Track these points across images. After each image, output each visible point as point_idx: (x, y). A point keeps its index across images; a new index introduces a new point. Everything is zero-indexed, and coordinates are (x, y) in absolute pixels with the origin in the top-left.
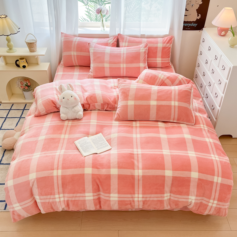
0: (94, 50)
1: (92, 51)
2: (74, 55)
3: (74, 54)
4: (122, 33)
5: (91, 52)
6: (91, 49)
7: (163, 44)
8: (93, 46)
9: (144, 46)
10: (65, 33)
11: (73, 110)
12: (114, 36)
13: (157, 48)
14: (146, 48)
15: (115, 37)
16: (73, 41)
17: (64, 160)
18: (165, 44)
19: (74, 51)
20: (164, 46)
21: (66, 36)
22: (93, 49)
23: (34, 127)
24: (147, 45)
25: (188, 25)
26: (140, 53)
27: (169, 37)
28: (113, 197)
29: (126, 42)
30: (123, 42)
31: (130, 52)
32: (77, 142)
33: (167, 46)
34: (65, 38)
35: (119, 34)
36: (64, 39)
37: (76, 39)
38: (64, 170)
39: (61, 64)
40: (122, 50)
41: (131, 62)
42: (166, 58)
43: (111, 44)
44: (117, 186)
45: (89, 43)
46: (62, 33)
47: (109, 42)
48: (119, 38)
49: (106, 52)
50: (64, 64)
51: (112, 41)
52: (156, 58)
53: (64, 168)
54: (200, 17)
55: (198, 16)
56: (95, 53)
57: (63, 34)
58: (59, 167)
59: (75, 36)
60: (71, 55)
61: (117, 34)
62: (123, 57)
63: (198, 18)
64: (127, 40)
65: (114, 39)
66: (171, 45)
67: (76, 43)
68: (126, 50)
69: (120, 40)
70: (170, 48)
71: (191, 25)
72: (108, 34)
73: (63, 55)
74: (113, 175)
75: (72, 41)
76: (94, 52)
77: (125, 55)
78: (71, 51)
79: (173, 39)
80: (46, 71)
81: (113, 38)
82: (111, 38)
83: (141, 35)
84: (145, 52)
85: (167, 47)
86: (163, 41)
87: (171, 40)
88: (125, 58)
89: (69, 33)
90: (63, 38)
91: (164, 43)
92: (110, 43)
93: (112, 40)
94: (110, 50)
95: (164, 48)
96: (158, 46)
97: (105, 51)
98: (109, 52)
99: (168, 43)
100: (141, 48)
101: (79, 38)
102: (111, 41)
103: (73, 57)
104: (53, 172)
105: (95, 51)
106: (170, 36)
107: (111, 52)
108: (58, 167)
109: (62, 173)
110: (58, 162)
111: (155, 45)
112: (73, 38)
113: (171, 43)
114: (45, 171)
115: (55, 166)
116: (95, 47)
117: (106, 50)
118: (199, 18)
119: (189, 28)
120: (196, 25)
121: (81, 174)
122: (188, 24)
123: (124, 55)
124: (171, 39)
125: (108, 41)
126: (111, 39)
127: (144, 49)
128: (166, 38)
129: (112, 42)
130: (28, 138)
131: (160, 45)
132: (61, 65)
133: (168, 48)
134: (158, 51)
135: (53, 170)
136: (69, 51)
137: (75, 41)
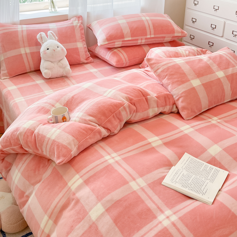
2: (26, 54)
3: (25, 52)
16: (18, 31)
19: (24, 47)
21: (1, 25)
34: (1, 28)
39: (3, 74)
43: (78, 26)
51: (78, 23)
60: (21, 55)
67: (25, 33)
75: (16, 32)
78: (20, 48)
92: (76, 26)
101: (24, 26)
103: (24, 56)
112: (16, 27)
125: (72, 23)
132: (3, 76)
136: (15, 48)
137: (22, 31)
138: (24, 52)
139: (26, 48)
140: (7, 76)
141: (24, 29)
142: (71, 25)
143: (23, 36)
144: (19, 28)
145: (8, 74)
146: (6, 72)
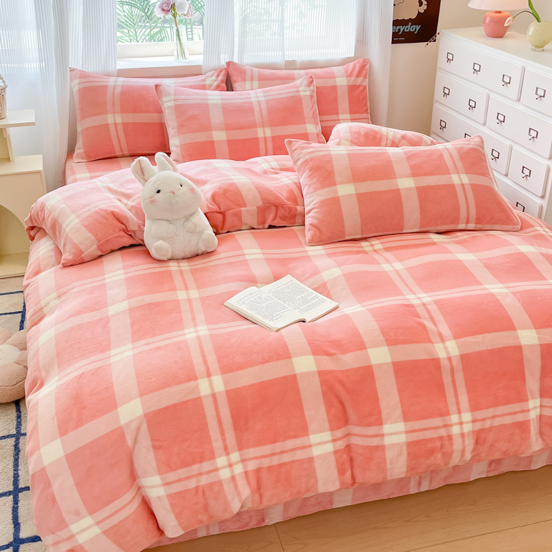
0: (175, 100)
1: (172, 104)
2: (116, 124)
3: (115, 120)
4: (236, 60)
5: (169, 107)
6: (164, 99)
7: (349, 78)
8: (172, 91)
9: (306, 82)
10: (79, 68)
11: (189, 225)
12: (216, 70)
13: (334, 88)
14: (311, 88)
15: (221, 71)
16: (107, 86)
17: (218, 349)
18: (353, 78)
19: (114, 113)
20: (351, 84)
21: (83, 75)
22: (172, 97)
23: (75, 290)
24: (312, 81)
25: (399, 30)
26: (301, 99)
27: (358, 62)
28: (391, 434)
29: (252, 80)
30: (245, 80)
31: (275, 97)
32: (233, 302)
33: (358, 84)
34: (83, 80)
35: (228, 64)
36: (80, 84)
37: (116, 81)
38: (229, 374)
39: (77, 155)
40: (252, 96)
41: (285, 122)
42: (362, 113)
43: (213, 87)
44: (397, 398)
45: (157, 86)
46: (72, 70)
47: (208, 83)
48: (231, 72)
49: (209, 102)
50: (85, 152)
51: (215, 81)
52: (338, 114)
53: (226, 369)
54: (425, 7)
55: (420, 6)
56: (179, 109)
57: (74, 72)
58: (211, 370)
59: (109, 75)
60: (107, 125)
61: (223, 63)
62: (261, 111)
63: (423, 9)
64: (256, 75)
65: (218, 76)
66: (367, 80)
67: (118, 90)
68: (262, 94)
69: (234, 78)
70: (365, 87)
71: (406, 30)
72: (200, 67)
73: (79, 129)
74: (379, 366)
75: (105, 88)
76: (175, 106)
77: (264, 106)
78: (106, 113)
79: (367, 67)
80: (39, 172)
81: (216, 74)
82: (210, 73)
83: (287, 62)
84: (311, 96)
85: (359, 86)
86: (346, 71)
87: (364, 69)
88: (265, 112)
89: (92, 67)
90: (76, 81)
91: (350, 75)
92: (210, 86)
93: (214, 78)
94: (219, 97)
95: (352, 88)
96: (338, 84)
97: (207, 100)
98: (220, 102)
99: (358, 75)
100: (301, 86)
101: (121, 79)
102: (212, 80)
103: (112, 129)
104: (197, 387)
105: (179, 103)
106: (361, 60)
107: (224, 102)
108: (208, 369)
109: (225, 383)
110: (204, 356)
111: (330, 83)
112: (107, 80)
113: (365, 77)
114: (169, 386)
115: (200, 368)
116: (176, 94)
117: (209, 97)
118: (422, 11)
119: (400, 36)
120: (418, 28)
121: (285, 378)
122: (398, 27)
123: (260, 106)
124: (363, 67)
125: (204, 80)
126: (212, 76)
127: (308, 89)
128: (351, 65)
129: (216, 83)
130: (71, 316)
131: (342, 82)
132: (78, 158)
133: (362, 88)
134: (338, 95)
135: (196, 378)
136: (99, 114)
137: (115, 87)
138: (113, 122)
139: (116, 115)
140: (83, 158)
141: (118, 83)
142: (201, 83)
143: (114, 94)
144: (111, 81)
145: (84, 156)
146: (82, 151)
